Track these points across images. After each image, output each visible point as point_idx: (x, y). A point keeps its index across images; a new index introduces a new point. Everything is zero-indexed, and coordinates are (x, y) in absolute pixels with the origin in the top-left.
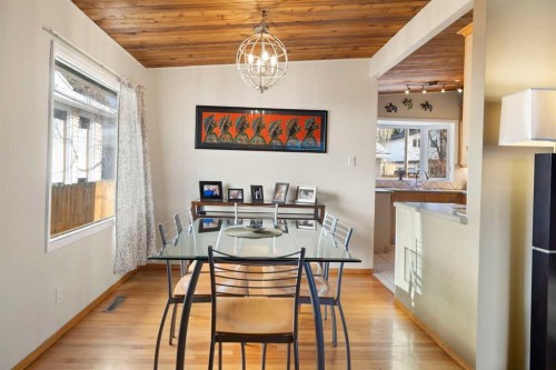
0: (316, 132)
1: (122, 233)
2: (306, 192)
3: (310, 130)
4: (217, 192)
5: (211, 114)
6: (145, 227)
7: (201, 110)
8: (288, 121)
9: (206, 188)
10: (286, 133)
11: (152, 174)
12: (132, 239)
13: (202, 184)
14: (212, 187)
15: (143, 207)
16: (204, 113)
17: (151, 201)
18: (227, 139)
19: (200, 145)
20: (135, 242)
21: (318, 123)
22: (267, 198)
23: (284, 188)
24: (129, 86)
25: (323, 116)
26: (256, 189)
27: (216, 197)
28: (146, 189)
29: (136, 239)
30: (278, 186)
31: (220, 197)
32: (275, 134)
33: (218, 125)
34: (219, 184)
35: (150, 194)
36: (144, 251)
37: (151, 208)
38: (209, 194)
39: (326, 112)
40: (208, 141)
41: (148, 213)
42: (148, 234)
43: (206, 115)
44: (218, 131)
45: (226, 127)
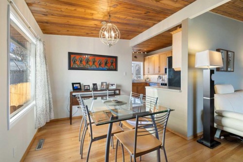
0: (114, 64)
1: (39, 109)
2: (112, 85)
3: (112, 63)
4: (79, 87)
5: (74, 56)
6: (48, 105)
7: (70, 54)
8: (104, 60)
9: (75, 85)
10: (104, 64)
11: (50, 81)
12: (43, 111)
13: (73, 84)
14: (77, 85)
15: (47, 96)
16: (72, 55)
17: (50, 93)
18: (82, 66)
19: (70, 68)
20: (45, 113)
21: (114, 61)
22: (99, 88)
23: (105, 84)
24: (40, 40)
25: (116, 58)
26: (95, 85)
27: (79, 89)
28: (48, 87)
29: (45, 111)
30: (102, 83)
31: (80, 89)
32: (100, 64)
33: (78, 60)
34: (80, 83)
35: (50, 90)
36: (48, 116)
37: (51, 96)
38: (76, 88)
39: (117, 57)
40: (74, 67)
41: (49, 98)
42: (50, 107)
43: (72, 56)
44: (78, 63)
45: (81, 61)
